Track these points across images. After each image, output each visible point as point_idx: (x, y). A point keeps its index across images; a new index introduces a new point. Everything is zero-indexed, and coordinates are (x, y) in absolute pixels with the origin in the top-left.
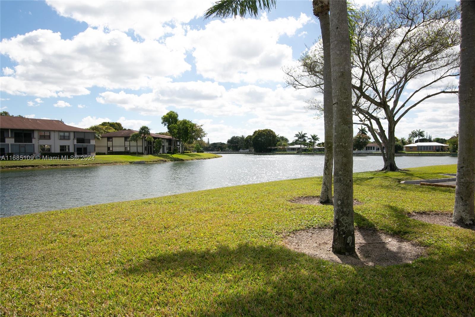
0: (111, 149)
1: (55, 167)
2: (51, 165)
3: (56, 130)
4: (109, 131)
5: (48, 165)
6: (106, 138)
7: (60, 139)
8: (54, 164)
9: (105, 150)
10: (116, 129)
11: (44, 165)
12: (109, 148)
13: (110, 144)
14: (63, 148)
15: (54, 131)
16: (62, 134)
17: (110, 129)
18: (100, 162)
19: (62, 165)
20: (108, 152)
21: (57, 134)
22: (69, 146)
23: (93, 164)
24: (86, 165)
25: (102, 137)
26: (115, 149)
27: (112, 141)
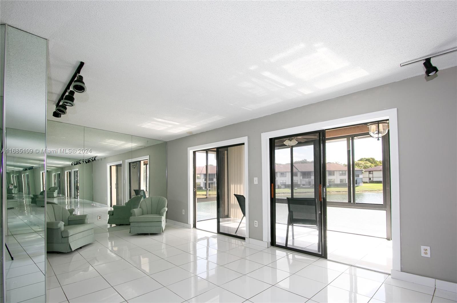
0: (372, 179)
1: (339, 193)
2: (337, 192)
3: (338, 170)
4: (367, 165)
5: (335, 191)
6: (368, 172)
7: (340, 175)
8: (338, 191)
9: (367, 180)
10: (371, 162)
11: (333, 192)
12: (370, 179)
13: (371, 176)
14: (341, 181)
15: (337, 171)
16: (341, 172)
17: (367, 163)
18: (367, 190)
19: (343, 192)
20: (369, 181)
21: (338, 172)
22: (345, 179)
23: (363, 191)
24: (358, 191)
25: (365, 171)
26: (375, 180)
27: (373, 174)
